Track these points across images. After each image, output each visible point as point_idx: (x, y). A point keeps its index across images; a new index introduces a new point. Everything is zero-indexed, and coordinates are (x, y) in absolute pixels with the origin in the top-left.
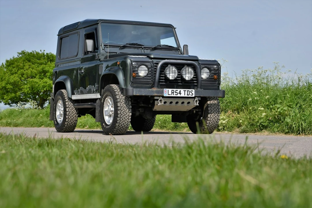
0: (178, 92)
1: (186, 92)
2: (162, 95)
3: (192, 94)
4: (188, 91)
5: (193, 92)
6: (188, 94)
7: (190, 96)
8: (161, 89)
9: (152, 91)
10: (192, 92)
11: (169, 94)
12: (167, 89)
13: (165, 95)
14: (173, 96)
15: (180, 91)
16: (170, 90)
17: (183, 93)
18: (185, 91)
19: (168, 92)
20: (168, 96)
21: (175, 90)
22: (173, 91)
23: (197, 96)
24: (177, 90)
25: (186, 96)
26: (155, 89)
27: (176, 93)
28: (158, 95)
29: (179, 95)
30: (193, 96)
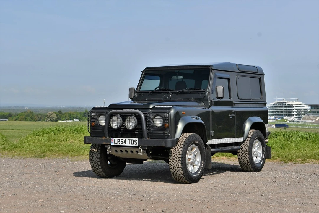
0: (123, 141)
1: (131, 141)
2: (109, 144)
3: (136, 143)
4: (132, 140)
5: (137, 141)
6: (133, 143)
7: (134, 145)
8: (109, 138)
9: (102, 140)
10: (135, 141)
11: (115, 143)
12: (114, 138)
13: (112, 144)
14: (118, 144)
15: (125, 140)
16: (116, 139)
17: (128, 142)
18: (129, 140)
19: (115, 141)
20: (114, 144)
21: (120, 139)
22: (119, 140)
23: (141, 145)
24: (123, 140)
25: (131, 145)
26: (104, 138)
27: (121, 142)
28: (106, 144)
29: (124, 144)
30: (137, 145)
